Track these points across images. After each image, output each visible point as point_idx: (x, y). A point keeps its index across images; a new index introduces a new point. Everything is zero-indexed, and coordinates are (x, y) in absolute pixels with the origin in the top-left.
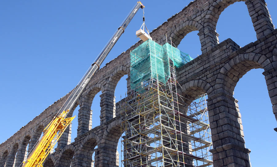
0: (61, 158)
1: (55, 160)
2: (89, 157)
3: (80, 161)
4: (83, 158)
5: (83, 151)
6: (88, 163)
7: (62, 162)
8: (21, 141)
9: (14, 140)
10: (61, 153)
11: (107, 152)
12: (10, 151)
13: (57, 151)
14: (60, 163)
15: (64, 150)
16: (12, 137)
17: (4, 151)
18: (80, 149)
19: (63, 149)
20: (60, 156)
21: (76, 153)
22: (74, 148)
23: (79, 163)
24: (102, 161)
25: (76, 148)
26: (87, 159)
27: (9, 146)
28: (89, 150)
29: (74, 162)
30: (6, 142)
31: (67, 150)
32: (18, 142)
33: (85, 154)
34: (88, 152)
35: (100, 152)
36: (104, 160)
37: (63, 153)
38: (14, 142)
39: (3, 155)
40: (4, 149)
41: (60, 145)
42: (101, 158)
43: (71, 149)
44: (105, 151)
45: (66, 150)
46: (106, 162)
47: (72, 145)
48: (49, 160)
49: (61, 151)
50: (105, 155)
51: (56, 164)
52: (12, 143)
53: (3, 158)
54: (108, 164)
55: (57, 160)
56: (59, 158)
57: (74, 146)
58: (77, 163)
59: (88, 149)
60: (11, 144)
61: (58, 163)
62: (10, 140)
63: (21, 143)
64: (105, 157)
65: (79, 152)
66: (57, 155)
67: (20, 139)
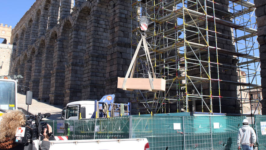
0: (78, 18)
1: (72, 21)
2: (107, 14)
3: (96, 18)
4: (100, 15)
5: (100, 7)
6: (106, 20)
7: (80, 22)
8: (43, 6)
9: (36, 7)
10: (78, 13)
11: (125, 4)
12: (34, 18)
13: (74, 11)
14: (78, 24)
15: (81, 9)
16: (35, 4)
17: (29, 19)
18: (96, 4)
19: (79, 8)
20: (77, 16)
21: (92, 10)
22: (91, 4)
23: (95, 21)
24: (118, 15)
25: (92, 4)
26: (105, 16)
27: (33, 14)
28: (107, 6)
29: (90, 20)
30: (30, 9)
31: (84, 8)
32: (40, 7)
33: (103, 10)
34: (106, 8)
35: (116, 4)
36: (121, 13)
37: (80, 12)
38: (37, 8)
39: (29, 24)
40: (29, 17)
41: (77, 3)
42: (117, 11)
43: (88, 6)
44: (122, 3)
45: (82, 9)
46: (123, 16)
47: (89, 2)
48: (68, 22)
49: (78, 10)
50: (123, 7)
51: (73, 24)
52: (35, 9)
53: (29, 27)
54: (126, 18)
55: (74, 21)
56: (76, 18)
57: (91, 2)
58: (93, 21)
59: (106, 4)
60: (34, 11)
61: (76, 24)
62: (33, 7)
63: (43, 8)
64: (122, 11)
65: (95, 8)
66: (75, 15)
67: (42, 4)
